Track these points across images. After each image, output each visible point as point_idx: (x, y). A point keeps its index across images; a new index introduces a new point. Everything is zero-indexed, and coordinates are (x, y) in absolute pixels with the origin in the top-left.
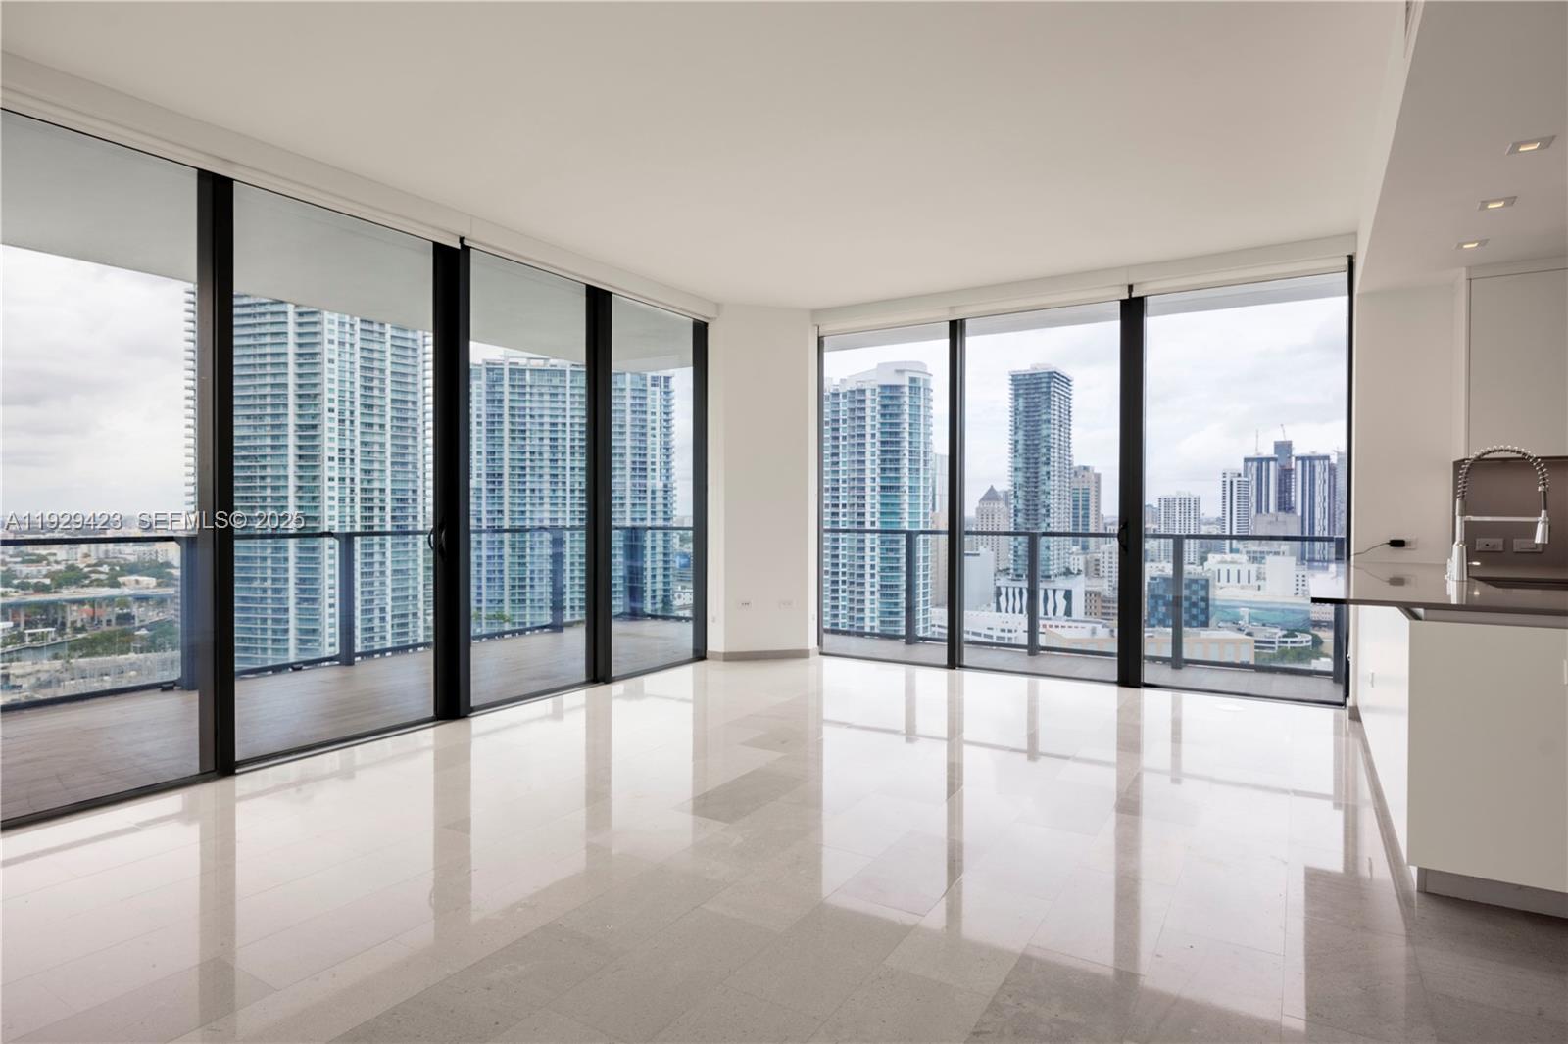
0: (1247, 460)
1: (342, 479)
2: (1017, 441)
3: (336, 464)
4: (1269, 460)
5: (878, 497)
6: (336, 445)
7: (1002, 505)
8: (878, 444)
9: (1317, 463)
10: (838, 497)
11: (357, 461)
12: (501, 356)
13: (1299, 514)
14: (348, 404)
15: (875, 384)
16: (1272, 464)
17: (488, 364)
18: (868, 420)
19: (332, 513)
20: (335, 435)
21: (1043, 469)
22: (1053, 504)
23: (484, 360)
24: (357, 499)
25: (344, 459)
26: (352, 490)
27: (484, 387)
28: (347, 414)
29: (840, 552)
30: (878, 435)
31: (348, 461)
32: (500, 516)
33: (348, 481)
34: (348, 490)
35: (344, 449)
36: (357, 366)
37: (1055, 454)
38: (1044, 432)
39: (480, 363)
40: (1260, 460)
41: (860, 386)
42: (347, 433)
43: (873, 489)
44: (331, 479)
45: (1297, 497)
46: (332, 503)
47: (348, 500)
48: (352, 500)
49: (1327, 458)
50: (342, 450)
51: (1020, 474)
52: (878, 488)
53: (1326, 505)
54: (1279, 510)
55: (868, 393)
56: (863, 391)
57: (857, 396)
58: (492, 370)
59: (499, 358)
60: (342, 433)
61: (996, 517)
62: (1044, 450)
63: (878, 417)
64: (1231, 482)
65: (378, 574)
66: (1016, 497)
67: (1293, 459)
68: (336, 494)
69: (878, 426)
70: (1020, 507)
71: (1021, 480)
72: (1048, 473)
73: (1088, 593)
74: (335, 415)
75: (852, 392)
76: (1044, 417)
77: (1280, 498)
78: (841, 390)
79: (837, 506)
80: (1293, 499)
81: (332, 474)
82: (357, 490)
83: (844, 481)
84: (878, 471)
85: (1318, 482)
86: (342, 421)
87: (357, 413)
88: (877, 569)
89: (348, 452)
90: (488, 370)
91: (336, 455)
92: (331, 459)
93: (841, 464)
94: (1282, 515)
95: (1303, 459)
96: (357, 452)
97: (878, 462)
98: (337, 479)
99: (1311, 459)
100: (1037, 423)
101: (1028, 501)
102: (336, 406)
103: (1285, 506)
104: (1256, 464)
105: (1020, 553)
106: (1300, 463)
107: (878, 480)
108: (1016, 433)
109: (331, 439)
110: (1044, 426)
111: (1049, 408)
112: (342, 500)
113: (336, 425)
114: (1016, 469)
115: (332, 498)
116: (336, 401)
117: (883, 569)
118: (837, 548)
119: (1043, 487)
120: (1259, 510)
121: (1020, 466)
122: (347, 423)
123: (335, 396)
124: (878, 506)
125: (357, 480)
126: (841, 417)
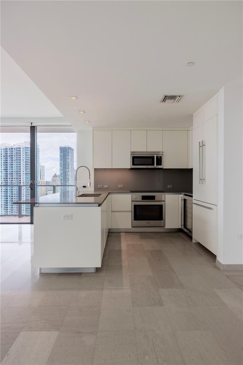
2: (61, 163)
5: (24, 176)
7: (58, 178)
8: (24, 162)
10: (13, 176)
15: (23, 147)
18: (22, 156)
21: (67, 170)
22: (70, 178)
29: (14, 191)
30: (24, 160)
37: (70, 166)
38: (67, 161)
41: (19, 147)
43: (23, 174)
51: (62, 171)
52: (25, 174)
55: (22, 149)
56: (20, 148)
57: (18, 150)
61: (56, 181)
62: (67, 165)
63: (24, 155)
66: (61, 176)
69: (24, 158)
70: (62, 178)
71: (62, 172)
72: (68, 171)
75: (17, 148)
76: (67, 158)
78: (14, 148)
79: (12, 178)
83: (15, 172)
84: (25, 169)
88: (25, 195)
93: (13, 167)
97: (24, 167)
100: (66, 159)
101: (64, 177)
105: (62, 189)
107: (24, 171)
108: (61, 161)
110: (67, 160)
111: (69, 155)
114: (61, 170)
117: (26, 195)
118: (13, 190)
119: (67, 174)
121: (62, 169)
124: (25, 178)
126: (14, 155)
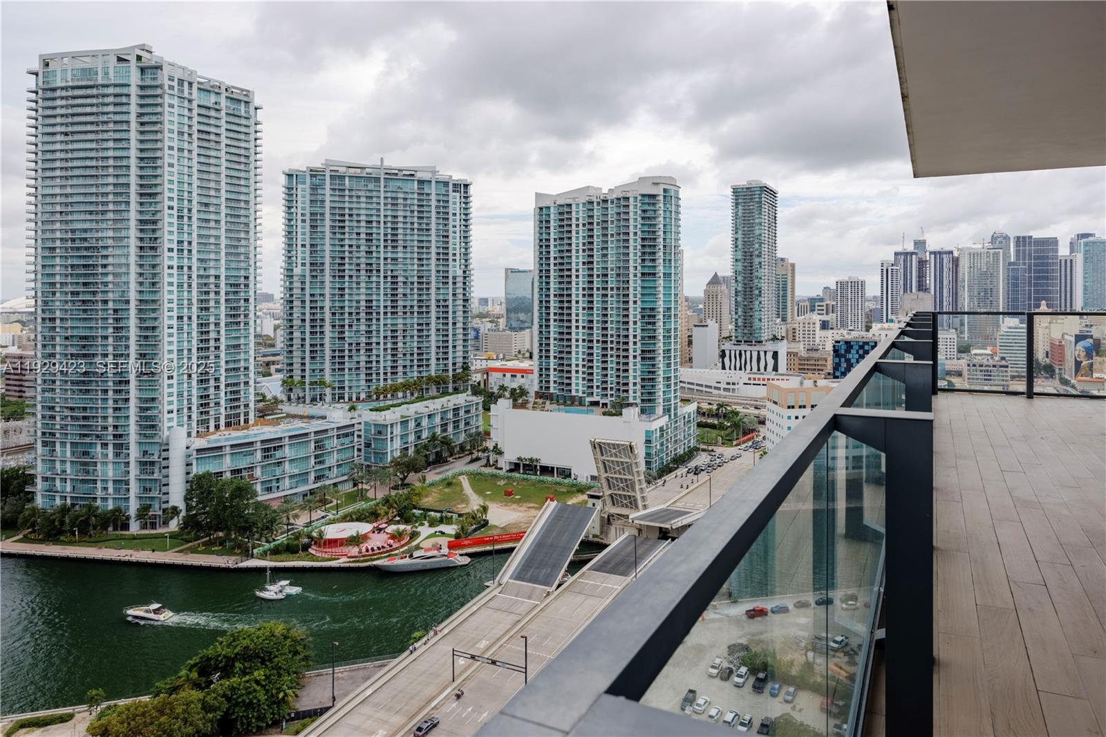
0: (896, 254)
1: (181, 268)
2: (737, 239)
3: (175, 254)
4: (912, 254)
5: (639, 282)
6: (175, 238)
7: (724, 287)
8: (639, 240)
9: (944, 256)
10: (607, 282)
11: (194, 252)
12: (322, 164)
13: (933, 293)
14: (186, 202)
15: (637, 194)
16: (914, 256)
17: (311, 171)
18: (631, 221)
19: (171, 297)
20: (175, 229)
21: (757, 260)
22: (765, 287)
23: (307, 167)
24: (194, 285)
25: (182, 250)
26: (190, 277)
27: (308, 191)
28: (186, 211)
29: (609, 325)
30: (639, 233)
31: (186, 252)
32: (322, 298)
33: (186, 269)
34: (186, 277)
35: (182, 242)
36: (195, 170)
37: (765, 248)
38: (757, 232)
39: (305, 170)
40: (907, 253)
41: (624, 195)
42: (186, 227)
43: (635, 276)
44: (170, 267)
45: (930, 281)
46: (171, 288)
47: (186, 286)
48: (190, 286)
49: (951, 252)
50: (180, 242)
51: (739, 264)
52: (639, 275)
53: (951, 287)
54: (919, 290)
55: (631, 200)
56: (627, 199)
57: (623, 203)
58: (315, 176)
59: (321, 166)
60: (180, 228)
61: (719, 297)
62: (757, 246)
63: (639, 219)
64: (887, 270)
65: (213, 349)
66: (736, 281)
67: (928, 253)
68: (175, 280)
69: (639, 226)
70: (739, 289)
71: (740, 268)
72: (760, 263)
73: (789, 354)
74: (175, 212)
75: (619, 199)
76: (757, 221)
77: (919, 281)
78: (609, 198)
79: (606, 289)
80: (928, 282)
81: (171, 263)
82: (194, 277)
83: (612, 270)
84: (639, 261)
85: (945, 270)
86: (180, 217)
87: (194, 211)
88: (639, 338)
89: (186, 244)
90: (312, 176)
91: (175, 246)
92: (171, 250)
93: (609, 256)
94: (921, 294)
95: (935, 253)
96: (194, 244)
97: (639, 254)
98: (175, 268)
99: (940, 253)
100: (752, 225)
101: (745, 284)
102: (175, 204)
103: (922, 287)
104: (902, 257)
105: (740, 324)
106: (933, 256)
107: (639, 268)
108: (736, 233)
109: (171, 232)
110: (757, 228)
111: (761, 214)
112: (180, 285)
113: (175, 220)
114: (736, 260)
115: (171, 284)
116: (175, 200)
117: (643, 338)
118: (606, 322)
119: (756, 274)
120: (905, 291)
121: (739, 257)
122: (186, 219)
123: (175, 195)
124: (639, 289)
125: (194, 268)
126: (610, 219)
